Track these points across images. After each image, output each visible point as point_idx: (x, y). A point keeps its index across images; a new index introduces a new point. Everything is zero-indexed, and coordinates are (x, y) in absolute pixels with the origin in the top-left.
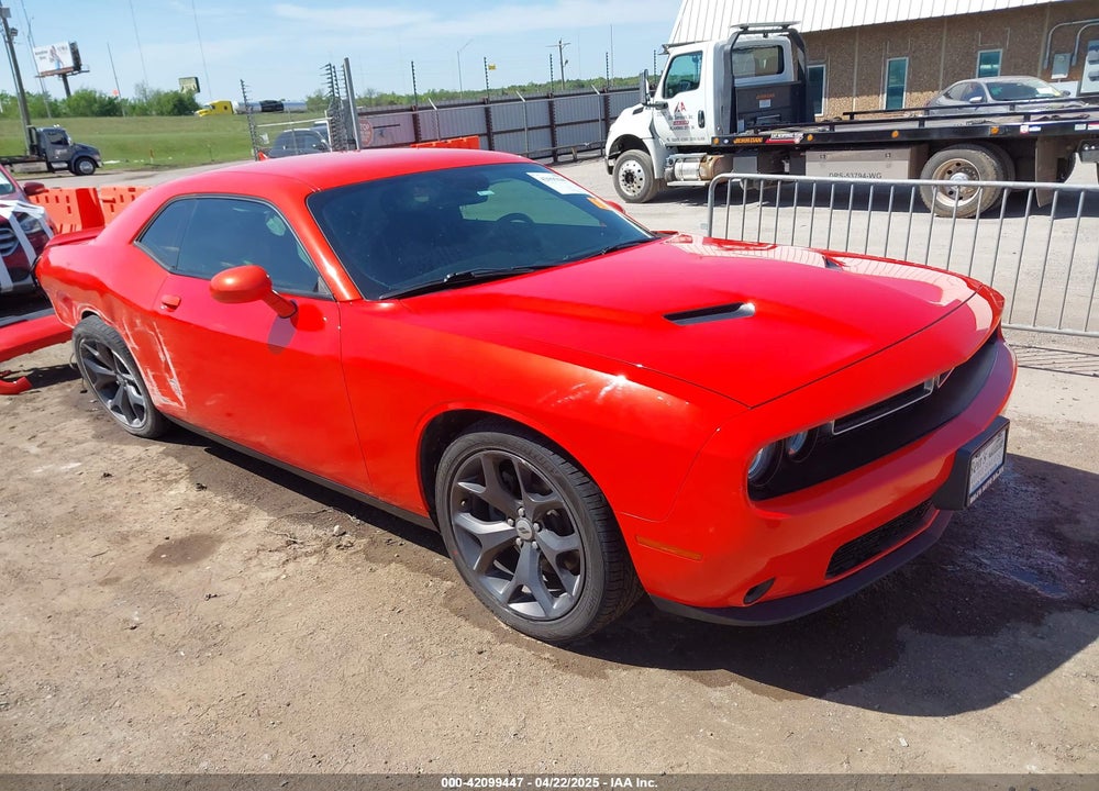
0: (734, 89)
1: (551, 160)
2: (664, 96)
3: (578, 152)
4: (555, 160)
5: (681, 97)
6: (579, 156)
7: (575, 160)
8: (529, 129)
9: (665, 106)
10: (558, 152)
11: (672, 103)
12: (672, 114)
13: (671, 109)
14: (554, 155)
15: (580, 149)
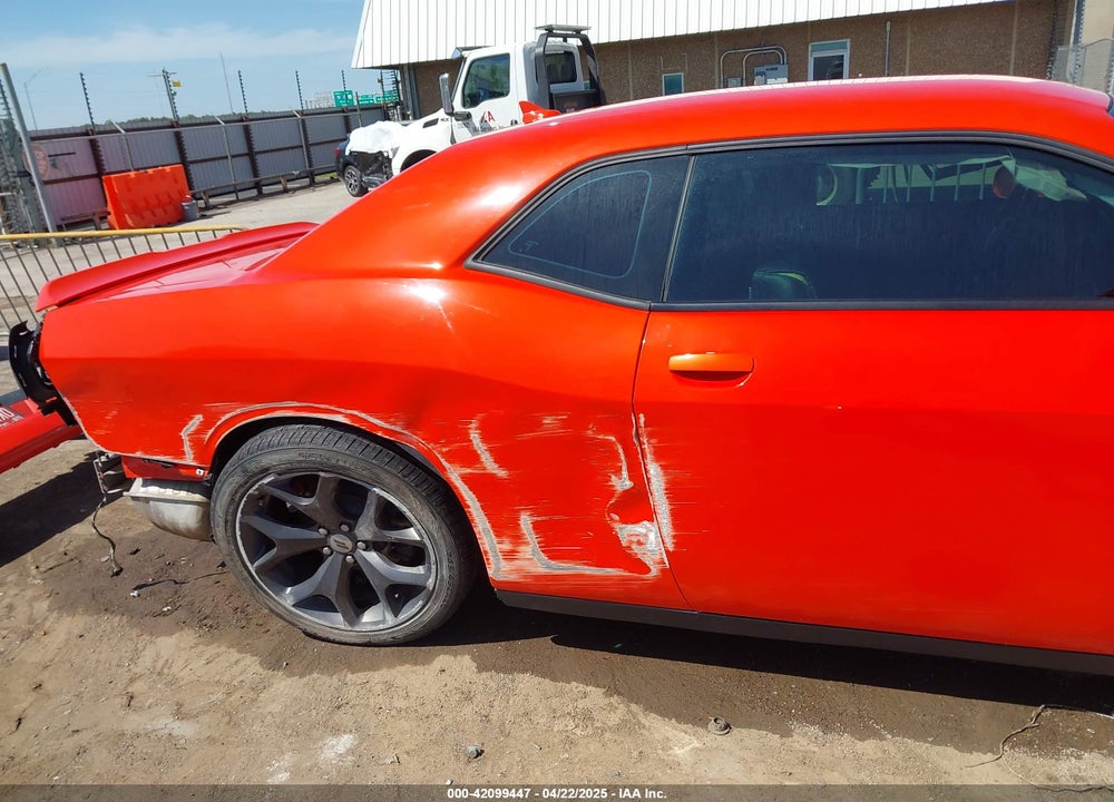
0: (551, 95)
1: (254, 192)
2: (464, 105)
3: (289, 181)
4: (260, 192)
5: (486, 106)
6: (290, 186)
7: (286, 191)
8: (233, 157)
9: (469, 116)
10: (263, 182)
11: (477, 112)
12: (478, 125)
13: (476, 120)
14: (258, 186)
15: (289, 177)
